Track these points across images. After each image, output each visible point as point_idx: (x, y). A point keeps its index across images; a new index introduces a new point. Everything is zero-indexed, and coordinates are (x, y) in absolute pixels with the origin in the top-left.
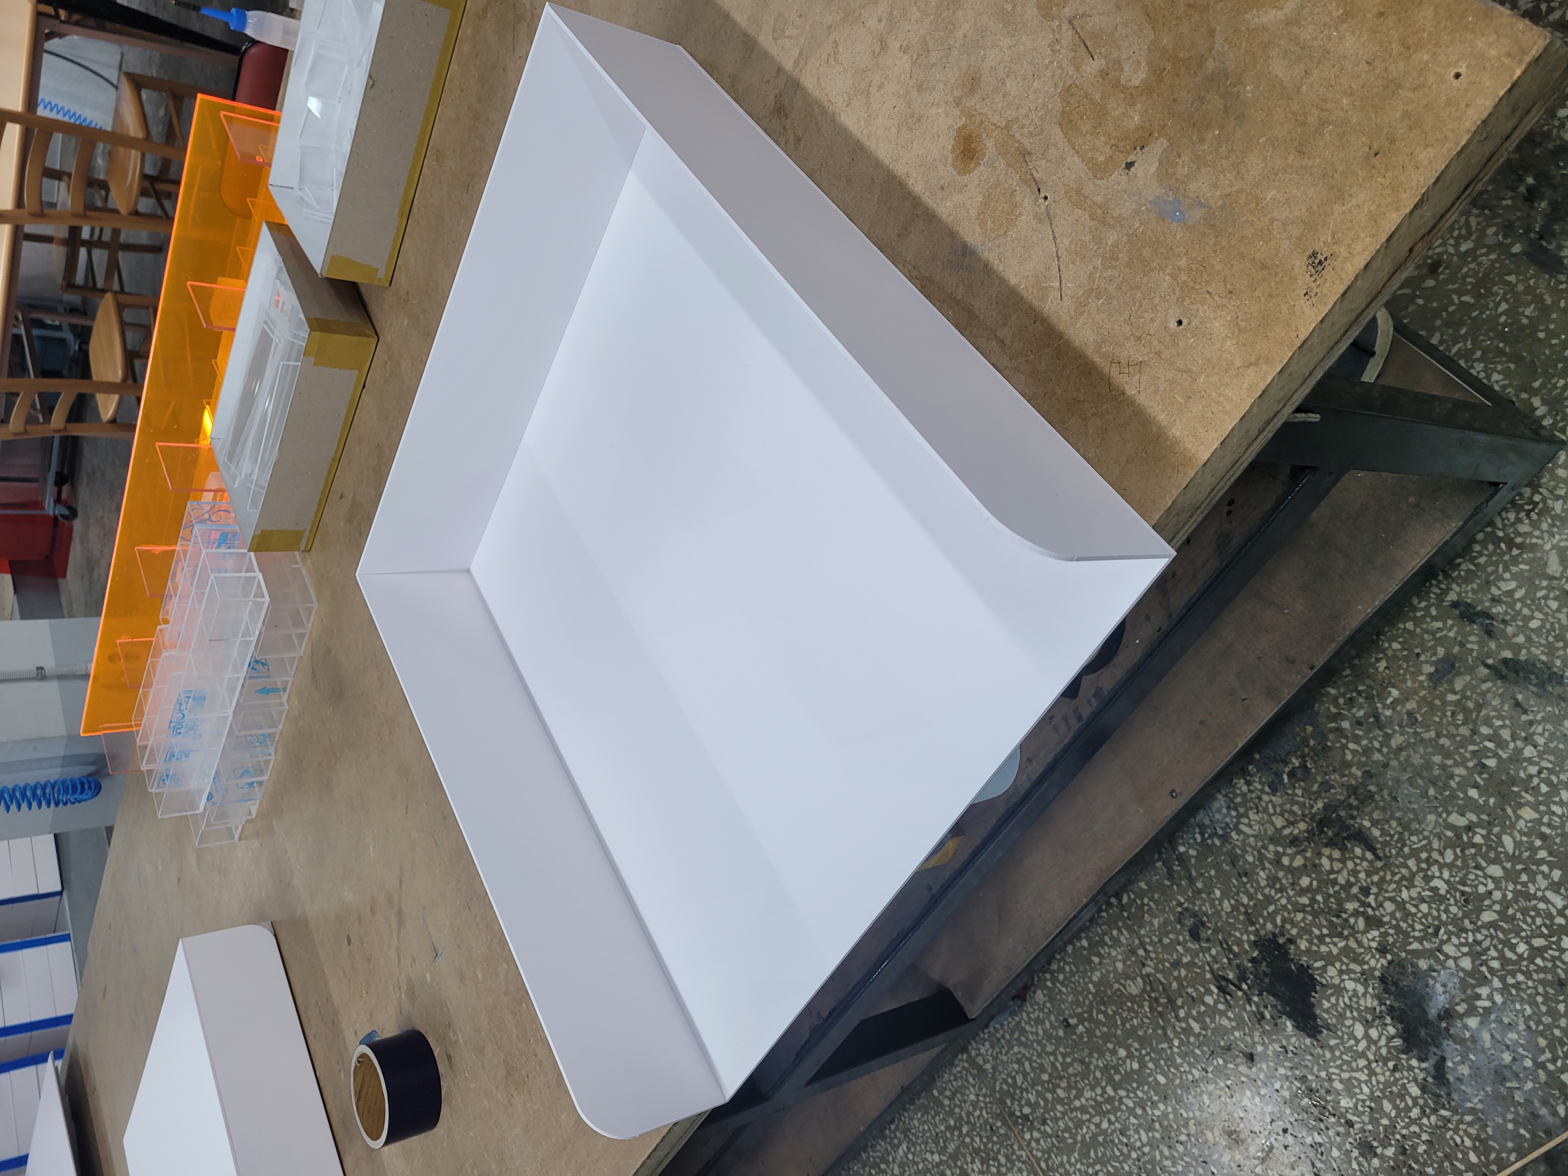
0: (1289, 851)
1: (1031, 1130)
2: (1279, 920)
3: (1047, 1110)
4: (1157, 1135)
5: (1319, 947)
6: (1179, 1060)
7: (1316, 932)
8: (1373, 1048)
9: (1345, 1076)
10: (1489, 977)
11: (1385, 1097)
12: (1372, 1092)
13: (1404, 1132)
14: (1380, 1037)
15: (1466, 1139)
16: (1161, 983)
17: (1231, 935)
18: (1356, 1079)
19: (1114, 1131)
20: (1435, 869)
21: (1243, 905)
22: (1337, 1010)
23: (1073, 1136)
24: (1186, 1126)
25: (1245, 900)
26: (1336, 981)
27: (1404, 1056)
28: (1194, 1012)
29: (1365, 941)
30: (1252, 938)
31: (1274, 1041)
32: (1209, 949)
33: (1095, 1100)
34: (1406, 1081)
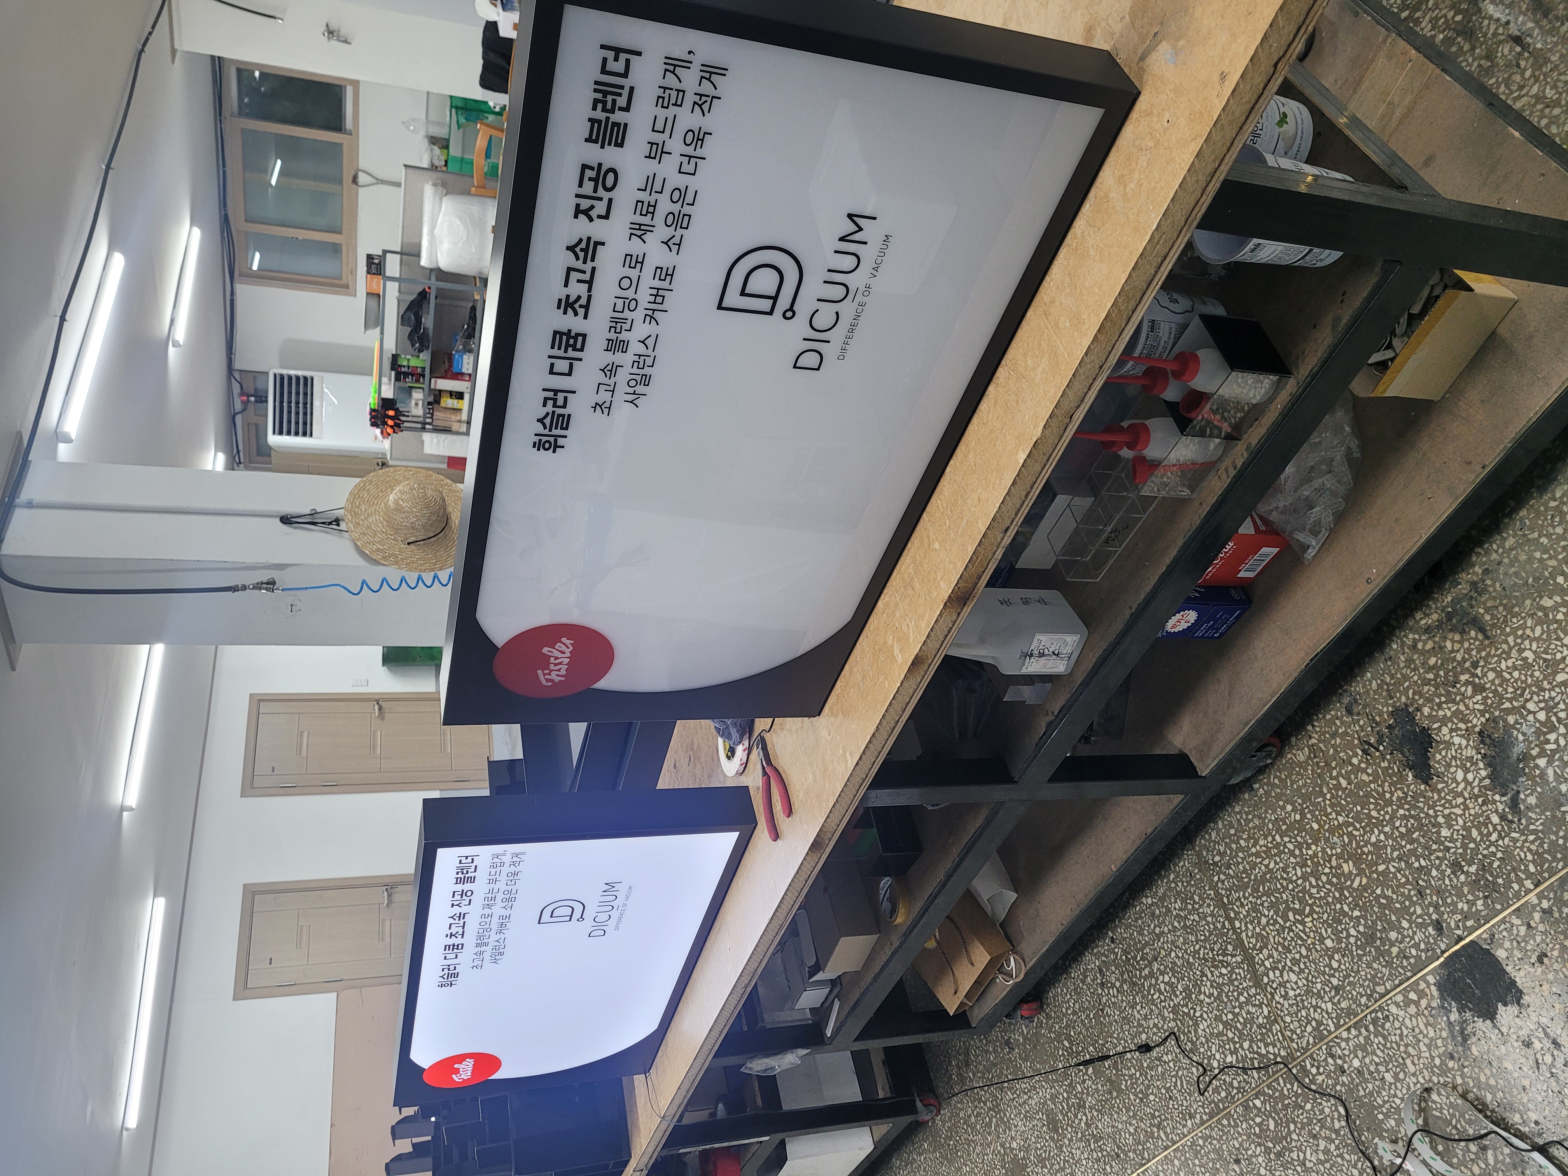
0: (1423, 638)
1: (1218, 874)
2: (1411, 692)
3: (1231, 858)
4: (1309, 870)
5: (1437, 712)
6: (1329, 810)
7: (1437, 700)
8: (1469, 788)
9: (1447, 812)
10: (1557, 725)
11: (1474, 826)
12: (1465, 823)
13: (1485, 852)
14: (1474, 779)
15: (1528, 854)
16: (1322, 751)
17: (1375, 708)
18: (1454, 813)
19: (1277, 870)
20: (1527, 642)
21: (1387, 684)
22: (1446, 761)
23: (1248, 876)
24: (1330, 861)
25: (1388, 679)
26: (1447, 738)
27: (1491, 793)
28: (1343, 771)
29: (1471, 705)
30: (1390, 709)
31: (1398, 789)
32: (1359, 720)
33: (1266, 846)
34: (1489, 812)
